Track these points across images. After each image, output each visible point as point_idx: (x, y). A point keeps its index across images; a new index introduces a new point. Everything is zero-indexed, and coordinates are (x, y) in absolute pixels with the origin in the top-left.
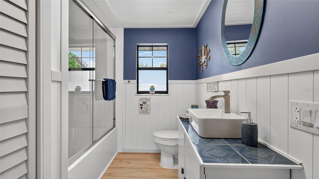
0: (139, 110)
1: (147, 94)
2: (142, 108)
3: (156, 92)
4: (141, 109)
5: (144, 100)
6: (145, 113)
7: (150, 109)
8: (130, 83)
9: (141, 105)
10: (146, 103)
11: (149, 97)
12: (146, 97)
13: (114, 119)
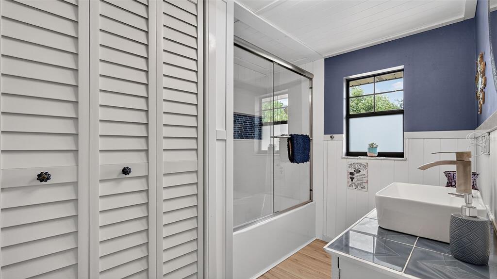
0: (348, 182)
1: (362, 157)
2: (352, 179)
3: (381, 154)
4: (352, 181)
5: (356, 166)
6: (359, 187)
7: (367, 182)
8: (334, 139)
9: (351, 174)
10: (360, 171)
11: (367, 161)
12: (359, 161)
13: (311, 190)
